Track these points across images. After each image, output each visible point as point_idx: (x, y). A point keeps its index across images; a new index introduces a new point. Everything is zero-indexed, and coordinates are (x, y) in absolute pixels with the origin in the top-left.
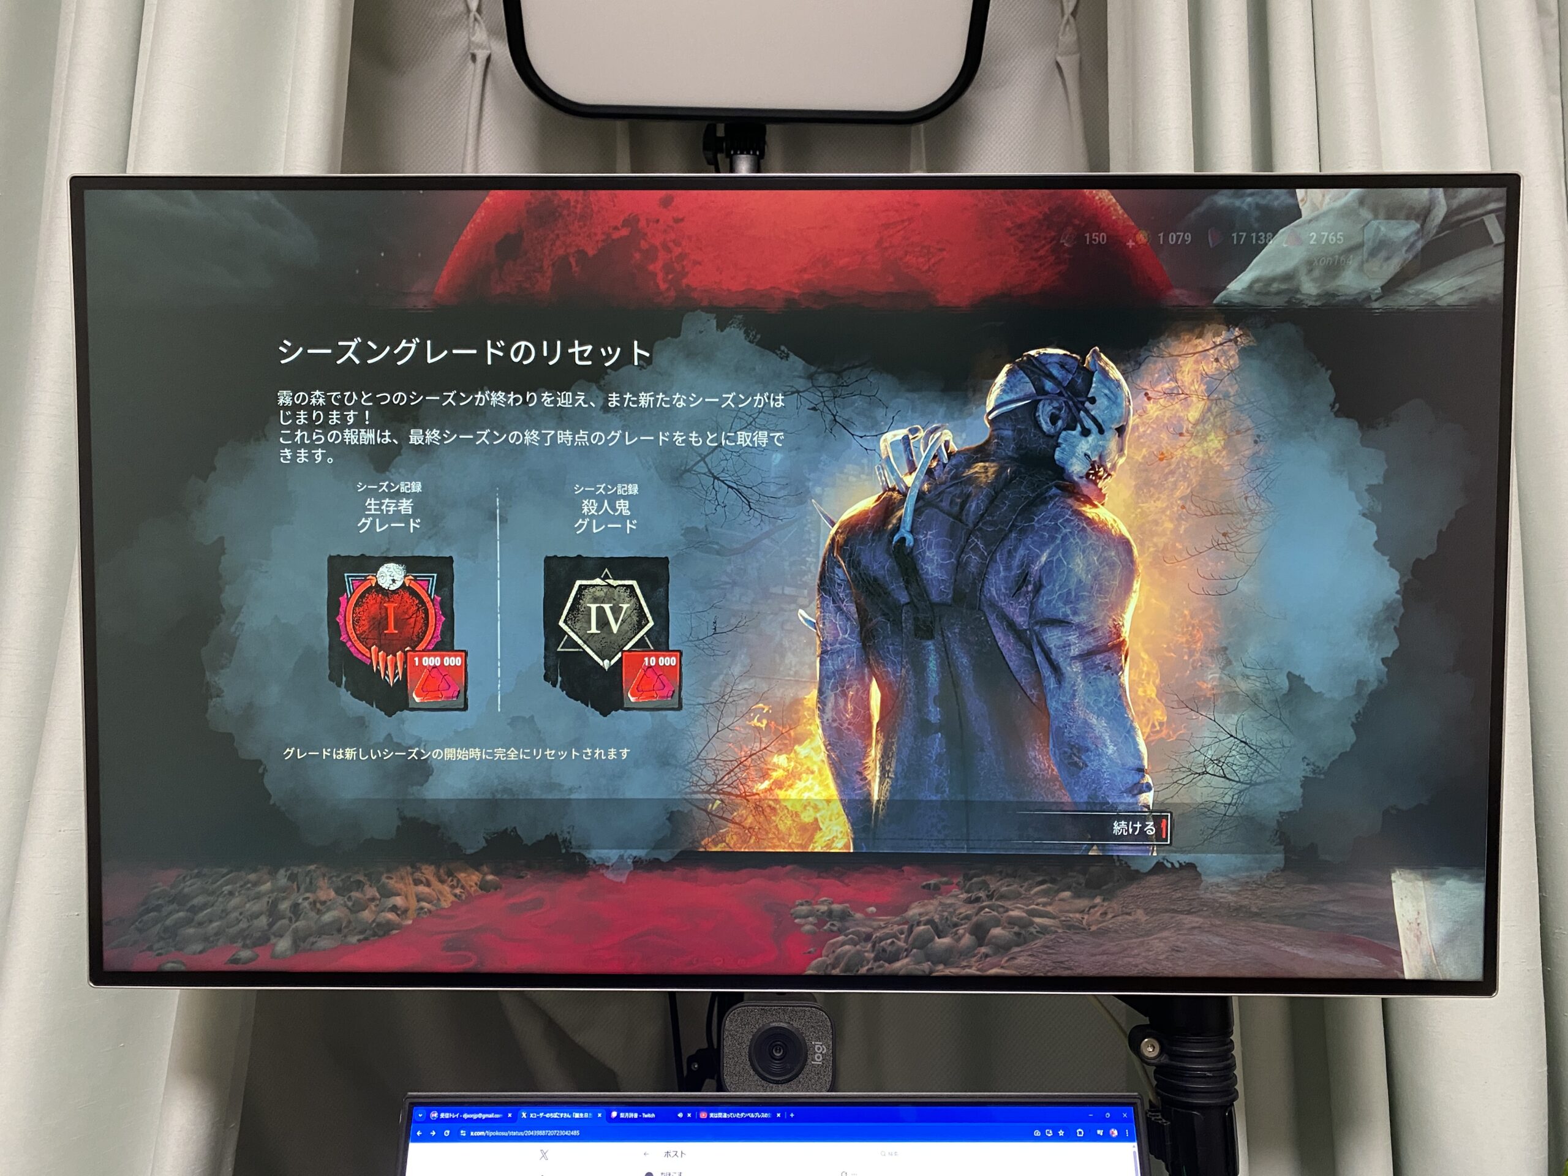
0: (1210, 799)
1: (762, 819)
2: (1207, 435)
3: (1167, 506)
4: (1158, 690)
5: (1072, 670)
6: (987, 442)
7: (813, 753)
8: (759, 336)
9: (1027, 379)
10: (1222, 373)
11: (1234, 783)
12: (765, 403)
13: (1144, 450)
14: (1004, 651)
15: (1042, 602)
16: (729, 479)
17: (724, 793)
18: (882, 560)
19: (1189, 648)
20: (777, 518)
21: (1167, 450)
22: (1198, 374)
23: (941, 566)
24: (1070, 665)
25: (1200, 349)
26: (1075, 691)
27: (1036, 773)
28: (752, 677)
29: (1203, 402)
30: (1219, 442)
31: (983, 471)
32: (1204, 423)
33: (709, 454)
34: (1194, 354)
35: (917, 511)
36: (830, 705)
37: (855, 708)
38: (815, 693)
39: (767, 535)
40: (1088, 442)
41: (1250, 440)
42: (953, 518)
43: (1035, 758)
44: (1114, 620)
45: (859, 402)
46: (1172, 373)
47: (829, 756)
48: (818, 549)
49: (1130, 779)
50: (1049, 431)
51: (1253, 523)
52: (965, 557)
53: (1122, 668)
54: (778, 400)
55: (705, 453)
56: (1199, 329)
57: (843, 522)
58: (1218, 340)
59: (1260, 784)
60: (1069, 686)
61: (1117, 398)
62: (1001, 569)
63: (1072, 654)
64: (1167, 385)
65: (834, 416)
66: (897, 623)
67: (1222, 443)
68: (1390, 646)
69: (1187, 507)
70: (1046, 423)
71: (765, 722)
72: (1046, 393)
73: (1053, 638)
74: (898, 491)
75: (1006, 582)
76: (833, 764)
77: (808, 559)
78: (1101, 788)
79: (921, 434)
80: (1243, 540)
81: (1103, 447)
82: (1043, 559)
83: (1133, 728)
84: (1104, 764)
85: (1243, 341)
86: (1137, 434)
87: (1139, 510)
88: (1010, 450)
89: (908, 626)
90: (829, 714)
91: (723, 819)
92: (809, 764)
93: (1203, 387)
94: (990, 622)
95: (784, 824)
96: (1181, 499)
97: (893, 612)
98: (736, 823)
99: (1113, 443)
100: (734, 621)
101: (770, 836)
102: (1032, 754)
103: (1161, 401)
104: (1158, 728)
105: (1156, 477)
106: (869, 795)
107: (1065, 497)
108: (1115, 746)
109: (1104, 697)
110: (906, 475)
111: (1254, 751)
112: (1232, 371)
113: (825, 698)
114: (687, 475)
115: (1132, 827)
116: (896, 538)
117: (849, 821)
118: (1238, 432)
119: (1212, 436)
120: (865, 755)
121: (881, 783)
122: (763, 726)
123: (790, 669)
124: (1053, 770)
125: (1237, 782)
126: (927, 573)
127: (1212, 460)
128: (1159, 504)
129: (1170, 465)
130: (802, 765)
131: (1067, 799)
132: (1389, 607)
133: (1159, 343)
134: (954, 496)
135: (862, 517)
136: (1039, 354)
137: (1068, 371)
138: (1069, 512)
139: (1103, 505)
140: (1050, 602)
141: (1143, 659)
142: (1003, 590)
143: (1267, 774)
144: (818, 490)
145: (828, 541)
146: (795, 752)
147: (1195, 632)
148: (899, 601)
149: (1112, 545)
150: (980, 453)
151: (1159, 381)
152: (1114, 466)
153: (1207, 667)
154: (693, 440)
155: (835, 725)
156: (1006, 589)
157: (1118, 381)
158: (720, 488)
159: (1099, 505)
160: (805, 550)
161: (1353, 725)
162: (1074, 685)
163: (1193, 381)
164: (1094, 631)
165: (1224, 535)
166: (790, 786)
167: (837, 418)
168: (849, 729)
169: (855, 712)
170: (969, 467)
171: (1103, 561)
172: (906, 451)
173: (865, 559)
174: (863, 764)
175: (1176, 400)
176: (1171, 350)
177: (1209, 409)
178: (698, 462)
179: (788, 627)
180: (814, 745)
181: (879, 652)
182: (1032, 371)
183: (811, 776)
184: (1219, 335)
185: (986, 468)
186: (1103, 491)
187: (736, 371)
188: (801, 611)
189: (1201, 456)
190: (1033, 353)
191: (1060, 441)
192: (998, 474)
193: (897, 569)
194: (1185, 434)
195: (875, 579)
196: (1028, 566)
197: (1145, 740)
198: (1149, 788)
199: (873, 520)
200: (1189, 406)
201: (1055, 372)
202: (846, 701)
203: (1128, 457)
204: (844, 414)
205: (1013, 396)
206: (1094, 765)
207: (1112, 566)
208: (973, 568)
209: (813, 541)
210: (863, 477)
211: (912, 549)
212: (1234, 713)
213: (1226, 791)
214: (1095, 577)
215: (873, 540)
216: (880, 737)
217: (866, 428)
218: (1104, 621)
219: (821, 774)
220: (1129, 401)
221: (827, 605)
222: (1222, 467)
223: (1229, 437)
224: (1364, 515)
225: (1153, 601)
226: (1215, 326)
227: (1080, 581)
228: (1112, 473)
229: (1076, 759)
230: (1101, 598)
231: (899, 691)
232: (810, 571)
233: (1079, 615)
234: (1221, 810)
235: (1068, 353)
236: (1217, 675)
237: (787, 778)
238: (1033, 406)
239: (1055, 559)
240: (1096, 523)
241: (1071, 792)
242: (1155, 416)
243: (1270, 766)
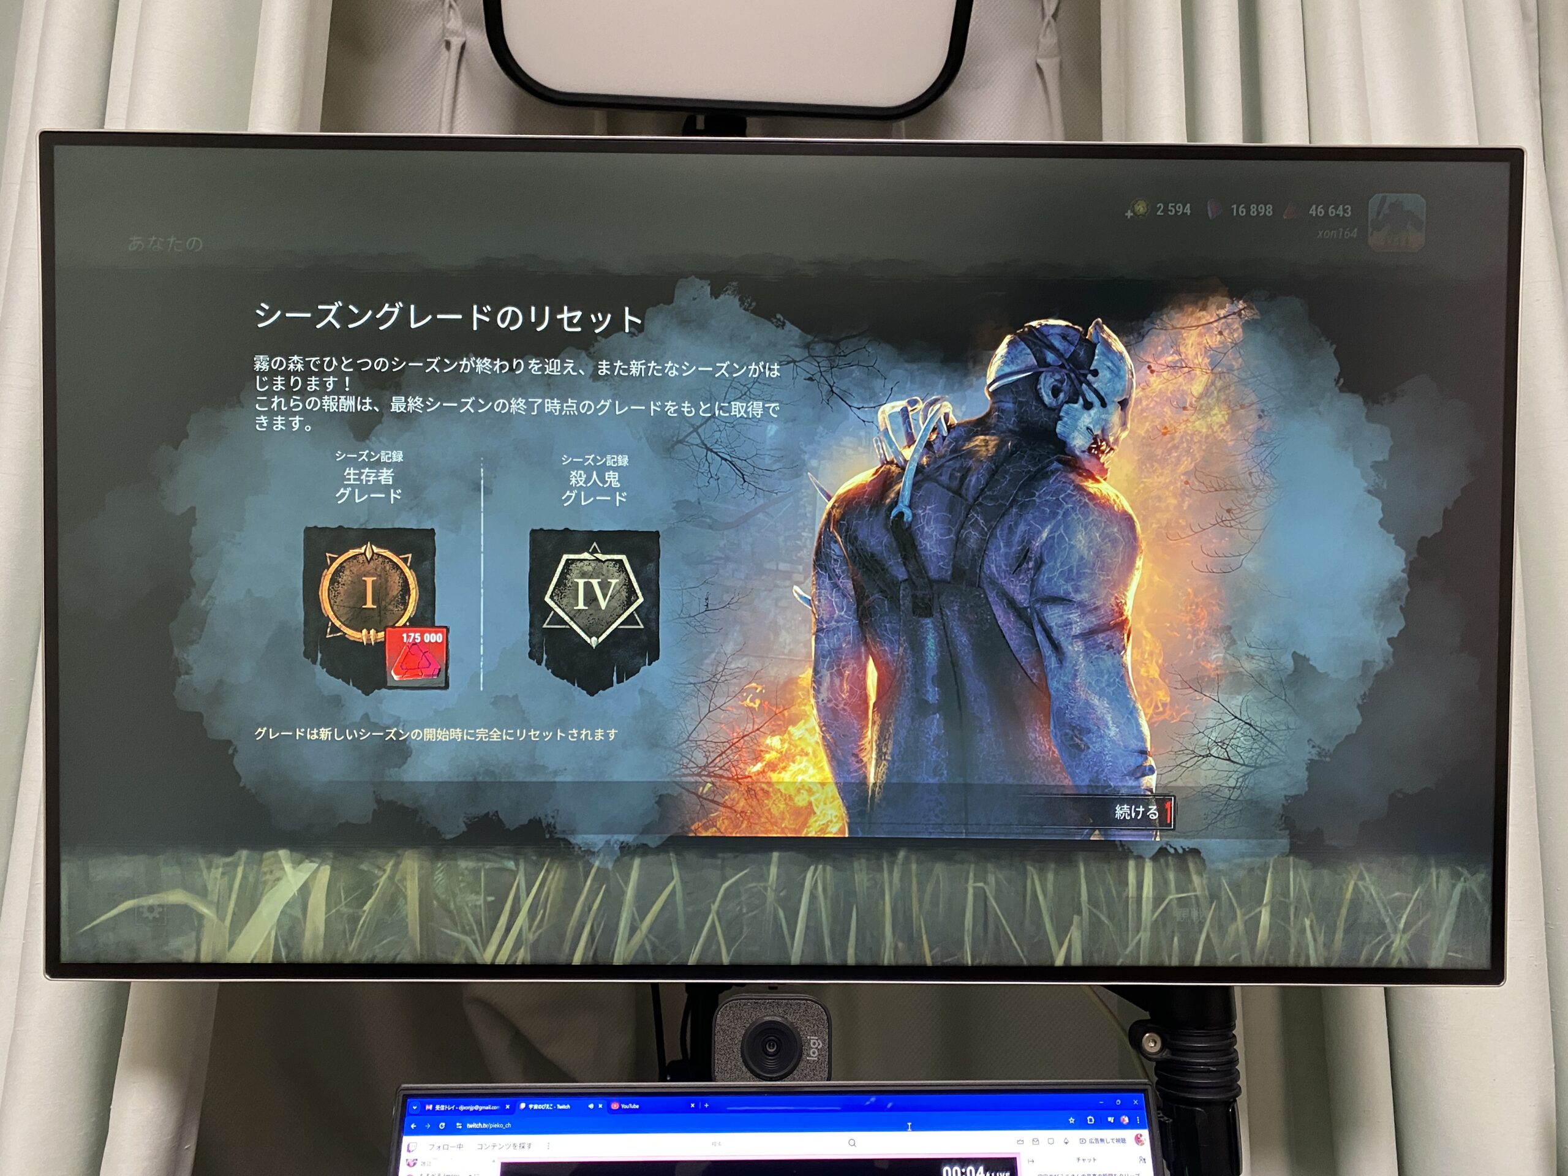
0: (1214, 782)
1: (755, 802)
2: (1211, 409)
3: (1170, 481)
4: (1161, 671)
5: (1074, 649)
6: (988, 415)
7: (807, 735)
8: (754, 304)
9: (1029, 351)
10: (1225, 347)
11: (1238, 766)
12: (760, 373)
13: (1147, 424)
14: (1004, 630)
15: (1043, 579)
16: (723, 450)
17: (715, 776)
18: (878, 535)
19: (1192, 627)
20: (772, 492)
21: (1171, 424)
22: (1202, 347)
23: (940, 542)
24: (1072, 644)
25: (1204, 321)
26: (1076, 671)
27: (1037, 755)
28: (747, 655)
29: (1206, 376)
30: (1223, 416)
31: (984, 444)
32: (1209, 397)
33: (701, 425)
34: (1198, 326)
35: (916, 486)
36: (826, 684)
37: (851, 688)
38: (810, 671)
39: (762, 509)
40: (1090, 415)
41: (1254, 415)
42: (953, 492)
43: (1035, 740)
44: (1116, 598)
45: (857, 372)
46: (1175, 345)
47: (824, 738)
48: (814, 524)
49: (1133, 761)
50: (1050, 404)
51: (1257, 499)
52: (964, 533)
53: (1124, 648)
54: (774, 369)
55: (698, 424)
56: (1203, 301)
57: (839, 496)
58: (1222, 313)
59: (1264, 767)
60: (1071, 666)
61: (1119, 371)
62: (1002, 544)
63: (1073, 633)
64: (1170, 359)
65: (831, 387)
66: (894, 600)
67: (1226, 417)
68: (1396, 626)
69: (1190, 482)
70: (1048, 395)
71: (758, 702)
72: (1049, 365)
73: (1054, 616)
74: (897, 464)
75: (1006, 559)
76: (828, 746)
77: (803, 534)
78: (1103, 771)
79: (921, 406)
80: (1248, 517)
81: (1106, 421)
82: (1045, 535)
83: (1135, 708)
84: (1106, 746)
85: (1247, 314)
86: (1139, 407)
87: (1142, 486)
88: (1011, 423)
89: (906, 603)
90: (825, 694)
91: (713, 801)
92: (803, 746)
93: (1207, 361)
94: (990, 599)
95: (777, 807)
96: (1185, 474)
97: (890, 589)
98: (726, 807)
99: (1115, 417)
100: (727, 598)
101: (763, 820)
102: (1032, 735)
103: (1164, 374)
104: (1161, 709)
105: (1159, 451)
106: (865, 777)
107: (1067, 472)
108: (1117, 727)
109: (1106, 677)
110: (905, 447)
111: (1258, 734)
112: (1235, 344)
113: (821, 677)
114: (680, 446)
115: (1135, 811)
116: (894, 512)
117: (844, 805)
118: (1242, 407)
119: (1216, 411)
120: (861, 735)
121: (877, 765)
122: (756, 706)
123: (784, 647)
124: (1054, 752)
125: (1242, 765)
126: (925, 549)
127: (1216, 434)
128: (1162, 479)
129: (1173, 439)
130: (796, 746)
131: (1068, 782)
132: (1394, 586)
133: (1162, 315)
134: (954, 469)
135: (858, 492)
136: (1041, 325)
137: (1071, 343)
138: (1071, 487)
139: (1105, 480)
140: (1052, 580)
141: (1145, 638)
142: (1004, 567)
143: (1272, 756)
144: (814, 463)
145: (824, 516)
146: (789, 733)
147: (1199, 610)
148: (897, 577)
149: (1115, 521)
150: (980, 426)
151: (1162, 354)
152: (1116, 440)
153: (1211, 647)
154: (686, 410)
155: (830, 705)
156: (1006, 565)
157: (1121, 354)
158: (713, 459)
159: (1101, 480)
160: (801, 524)
161: (1359, 707)
162: (1075, 665)
163: (1197, 354)
164: (1096, 609)
165: (1229, 511)
166: (784, 768)
167: (834, 389)
168: (844, 710)
169: (852, 692)
170: (969, 439)
171: (1105, 536)
172: (904, 423)
173: (863, 533)
174: (859, 746)
175: (1180, 373)
176: (1175, 323)
177: (1213, 383)
178: (692, 432)
179: (782, 603)
180: (808, 726)
181: (876, 630)
182: (1035, 343)
183: (805, 758)
184: (1223, 308)
185: (986, 441)
186: (1106, 466)
187: (731, 339)
188: (796, 588)
189: (1204, 430)
190: (1034, 324)
191: (1062, 414)
192: (999, 447)
193: (894, 544)
194: (1189, 408)
195: (873, 555)
196: (1029, 542)
197: (1148, 722)
198: (1151, 770)
199: (870, 494)
200: (1192, 379)
201: (1057, 343)
202: (842, 681)
203: (1131, 431)
204: (841, 385)
205: (1014, 368)
206: (1095, 748)
207: (1114, 542)
208: (972, 544)
209: (808, 515)
210: (861, 449)
211: (910, 524)
212: (1239, 694)
213: (1231, 774)
214: (1098, 554)
215: (870, 515)
216: (877, 718)
217: (864, 400)
218: (1106, 599)
219: (816, 757)
220: (1132, 374)
221: (823, 582)
222: (1225, 442)
223: (1233, 411)
224: (1369, 492)
225: (1156, 578)
226: (1220, 299)
227: (1082, 558)
228: (1115, 447)
229: (1077, 741)
230: (1103, 575)
231: (896, 670)
232: (805, 547)
233: (1081, 593)
234: (1227, 792)
235: (1071, 325)
236: (1221, 655)
237: (781, 760)
238: (1035, 378)
239: (1056, 534)
240: (1098, 498)
241: (1072, 775)
242: (1158, 390)
243: (1275, 748)
